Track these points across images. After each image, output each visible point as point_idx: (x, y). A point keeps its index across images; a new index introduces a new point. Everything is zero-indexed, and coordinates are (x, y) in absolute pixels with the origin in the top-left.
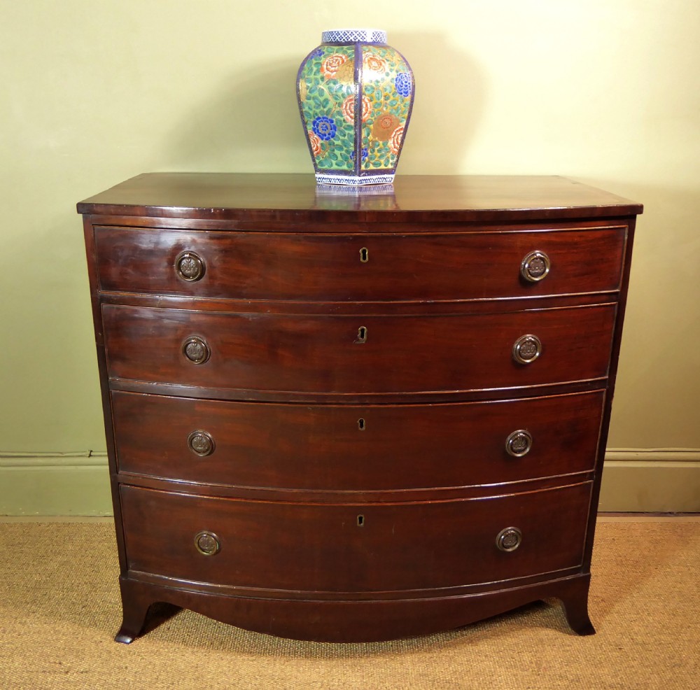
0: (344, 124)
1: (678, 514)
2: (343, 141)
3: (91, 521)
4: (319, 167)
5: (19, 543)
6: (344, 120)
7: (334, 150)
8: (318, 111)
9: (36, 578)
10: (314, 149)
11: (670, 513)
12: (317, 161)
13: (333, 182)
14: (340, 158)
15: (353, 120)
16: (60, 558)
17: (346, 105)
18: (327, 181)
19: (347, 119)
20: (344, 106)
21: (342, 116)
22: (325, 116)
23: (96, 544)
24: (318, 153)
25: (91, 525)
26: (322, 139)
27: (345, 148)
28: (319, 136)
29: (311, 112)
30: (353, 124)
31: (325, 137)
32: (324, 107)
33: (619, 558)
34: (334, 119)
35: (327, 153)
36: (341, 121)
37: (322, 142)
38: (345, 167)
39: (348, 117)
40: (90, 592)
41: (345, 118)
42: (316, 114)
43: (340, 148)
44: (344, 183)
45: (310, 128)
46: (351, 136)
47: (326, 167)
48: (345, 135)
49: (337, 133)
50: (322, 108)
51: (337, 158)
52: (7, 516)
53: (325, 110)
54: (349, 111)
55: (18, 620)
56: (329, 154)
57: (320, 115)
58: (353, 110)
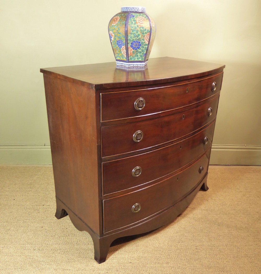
0: (144, 44)
1: (231, 165)
2: (142, 50)
3: (45, 166)
4: (130, 60)
5: (23, 172)
6: (145, 42)
7: (137, 54)
8: (134, 39)
9: (30, 181)
10: (129, 53)
11: (228, 165)
12: (129, 58)
13: (135, 66)
14: (139, 56)
15: (148, 42)
16: (37, 176)
17: (146, 36)
18: (132, 66)
19: (146, 42)
20: (146, 37)
21: (144, 41)
22: (137, 41)
23: (47, 172)
24: (130, 55)
25: (45, 167)
26: (134, 49)
27: (142, 53)
28: (133, 48)
29: (131, 39)
30: (147, 44)
31: (135, 49)
32: (137, 37)
33: (211, 177)
34: (141, 42)
35: (134, 55)
36: (143, 42)
37: (133, 50)
38: (140, 60)
39: (146, 41)
40: (47, 185)
41: (145, 41)
42: (133, 40)
43: (140, 52)
44: (139, 66)
45: (129, 45)
46: (146, 48)
47: (133, 60)
48: (143, 48)
49: (140, 47)
50: (136, 38)
51: (138, 56)
52: (18, 164)
53: (138, 38)
54: (147, 39)
55: (27, 192)
56: (135, 55)
57: (135, 40)
58: (149, 38)
